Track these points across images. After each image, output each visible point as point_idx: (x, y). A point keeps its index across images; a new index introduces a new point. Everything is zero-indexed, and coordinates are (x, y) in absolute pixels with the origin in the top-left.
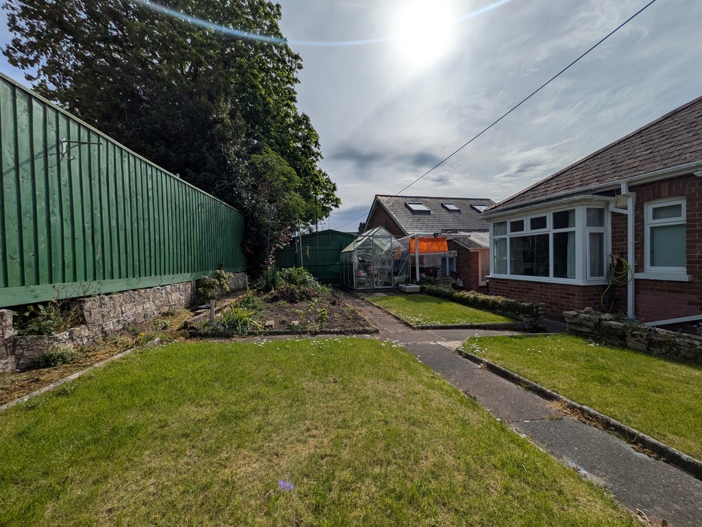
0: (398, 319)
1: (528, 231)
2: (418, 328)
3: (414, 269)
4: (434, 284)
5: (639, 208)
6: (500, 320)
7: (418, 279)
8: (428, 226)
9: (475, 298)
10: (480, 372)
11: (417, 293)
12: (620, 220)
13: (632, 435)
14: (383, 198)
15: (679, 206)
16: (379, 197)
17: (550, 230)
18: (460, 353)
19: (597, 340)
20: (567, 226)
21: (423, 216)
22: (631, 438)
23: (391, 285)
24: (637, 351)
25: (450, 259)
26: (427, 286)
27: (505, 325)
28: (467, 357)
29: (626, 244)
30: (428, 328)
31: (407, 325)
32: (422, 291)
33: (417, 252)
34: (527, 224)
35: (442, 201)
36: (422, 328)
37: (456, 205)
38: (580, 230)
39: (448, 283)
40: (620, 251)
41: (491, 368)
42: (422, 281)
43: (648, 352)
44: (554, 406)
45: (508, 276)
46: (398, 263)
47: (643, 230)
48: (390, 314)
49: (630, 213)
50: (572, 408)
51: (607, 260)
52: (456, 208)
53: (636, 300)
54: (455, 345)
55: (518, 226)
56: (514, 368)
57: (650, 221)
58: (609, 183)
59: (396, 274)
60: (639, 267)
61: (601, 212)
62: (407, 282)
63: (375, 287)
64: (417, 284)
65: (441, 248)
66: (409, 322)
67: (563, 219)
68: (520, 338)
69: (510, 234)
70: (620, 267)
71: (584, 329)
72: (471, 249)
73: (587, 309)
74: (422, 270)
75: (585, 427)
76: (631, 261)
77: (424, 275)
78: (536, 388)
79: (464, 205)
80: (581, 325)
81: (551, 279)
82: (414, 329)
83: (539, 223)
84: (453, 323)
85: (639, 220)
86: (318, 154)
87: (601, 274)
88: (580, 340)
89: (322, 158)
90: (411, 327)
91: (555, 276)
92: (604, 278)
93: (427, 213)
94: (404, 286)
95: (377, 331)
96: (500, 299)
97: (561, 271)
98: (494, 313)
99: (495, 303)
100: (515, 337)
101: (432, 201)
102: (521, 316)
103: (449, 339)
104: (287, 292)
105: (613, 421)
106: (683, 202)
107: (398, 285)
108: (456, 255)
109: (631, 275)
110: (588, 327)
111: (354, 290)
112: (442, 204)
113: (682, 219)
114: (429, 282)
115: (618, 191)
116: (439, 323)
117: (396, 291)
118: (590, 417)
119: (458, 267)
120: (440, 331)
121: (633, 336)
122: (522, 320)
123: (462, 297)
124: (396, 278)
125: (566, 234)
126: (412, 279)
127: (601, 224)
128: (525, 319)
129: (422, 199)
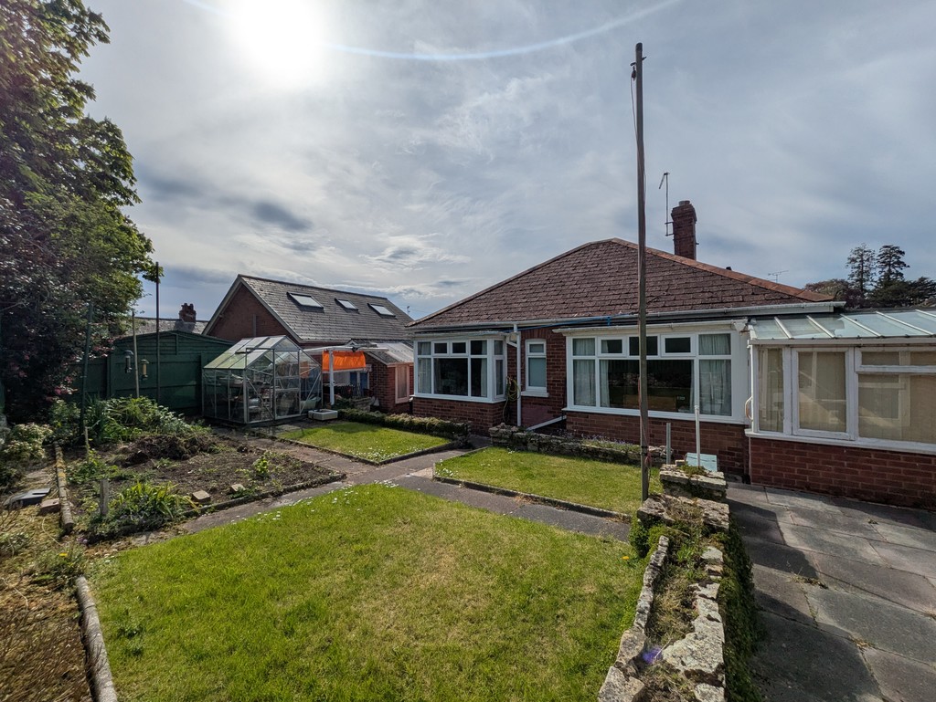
0: (350, 457)
1: (450, 354)
2: (381, 464)
3: (327, 390)
4: (353, 407)
5: (523, 343)
6: (441, 442)
7: (332, 402)
8: (324, 329)
9: (411, 422)
10: (463, 490)
11: (335, 419)
12: (512, 350)
13: (555, 502)
14: (252, 281)
15: (542, 345)
16: (245, 279)
17: (468, 355)
18: (439, 479)
19: (512, 449)
20: (481, 354)
21: (316, 314)
22: (554, 504)
23: (297, 412)
24: (534, 452)
25: (361, 374)
26: (347, 411)
27: (446, 446)
28: (446, 481)
29: (516, 370)
30: (389, 462)
31: (366, 462)
32: (341, 417)
33: (332, 370)
34: (450, 348)
35: (334, 295)
36: (385, 463)
37: (353, 303)
38: (490, 356)
39: (367, 404)
40: (513, 375)
41: (468, 485)
42: (338, 405)
43: (539, 452)
44: (517, 499)
45: (433, 396)
46: (306, 383)
47: (524, 360)
48: (335, 453)
49: (518, 346)
50: (526, 497)
51: (505, 382)
52: (352, 306)
53: (522, 412)
54: (428, 473)
55: (441, 348)
56: (484, 481)
57: (529, 354)
58: (506, 322)
59: (304, 398)
60: (523, 388)
61: (501, 343)
62: (318, 406)
63: (278, 417)
64: (332, 408)
65: (359, 364)
66: (366, 459)
67: (478, 347)
68: (468, 456)
69: (434, 355)
70: (513, 386)
71: (502, 441)
72: (389, 365)
73: (502, 424)
74: (337, 390)
75: (535, 506)
76: (519, 384)
77: (340, 397)
78: (504, 491)
79: (361, 303)
80: (500, 438)
81: (469, 398)
82: (377, 465)
83: (459, 348)
84: (408, 452)
85: (523, 352)
86: (130, 192)
87: (501, 393)
88: (503, 450)
89: (138, 200)
90: (372, 464)
91: (472, 395)
92: (503, 396)
93: (320, 310)
94: (315, 412)
95: (343, 477)
96: (436, 421)
97: (477, 391)
98: (432, 435)
99: (431, 426)
100: (464, 456)
101: (322, 293)
102: (456, 436)
103: (418, 468)
104: (159, 443)
105: (546, 498)
106: (544, 343)
107: (307, 412)
108: (370, 370)
109: (520, 393)
110: (505, 439)
111: (246, 424)
112: (336, 300)
113: (543, 355)
114: (346, 405)
115: (512, 328)
116: (397, 455)
117: (307, 421)
118: (536, 500)
119: (372, 384)
120: (401, 462)
121: (532, 442)
122: (457, 439)
123: (396, 421)
124: (304, 402)
125: (480, 360)
126: (323, 403)
127: (501, 353)
128: (459, 438)
129: (310, 290)
